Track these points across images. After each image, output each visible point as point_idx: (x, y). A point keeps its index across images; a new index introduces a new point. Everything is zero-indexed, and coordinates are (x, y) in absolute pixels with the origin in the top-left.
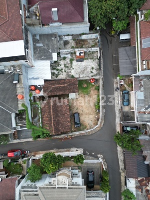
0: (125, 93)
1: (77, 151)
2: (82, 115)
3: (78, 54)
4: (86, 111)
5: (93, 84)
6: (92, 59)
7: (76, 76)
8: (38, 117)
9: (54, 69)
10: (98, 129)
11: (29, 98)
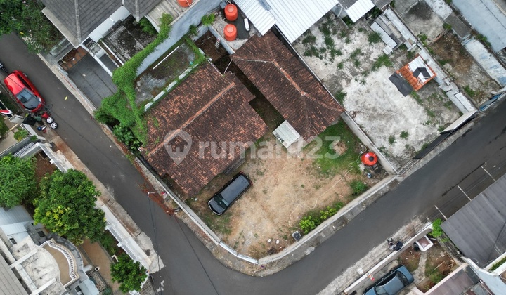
0: (400, 275)
1: (148, 253)
2: (254, 197)
3: (414, 65)
4: (273, 201)
5: (362, 167)
6: (430, 114)
7: (349, 106)
8: (162, 82)
9: (325, 31)
10: (248, 270)
11: (196, 21)
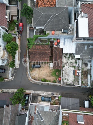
0: (49, 99)
2: (39, 70)
3: (78, 71)
4: (41, 73)
5: (58, 79)
6: (74, 80)
7: (64, 69)
8: (40, 42)
9: (70, 55)
10: (29, 79)
11: (52, 38)
